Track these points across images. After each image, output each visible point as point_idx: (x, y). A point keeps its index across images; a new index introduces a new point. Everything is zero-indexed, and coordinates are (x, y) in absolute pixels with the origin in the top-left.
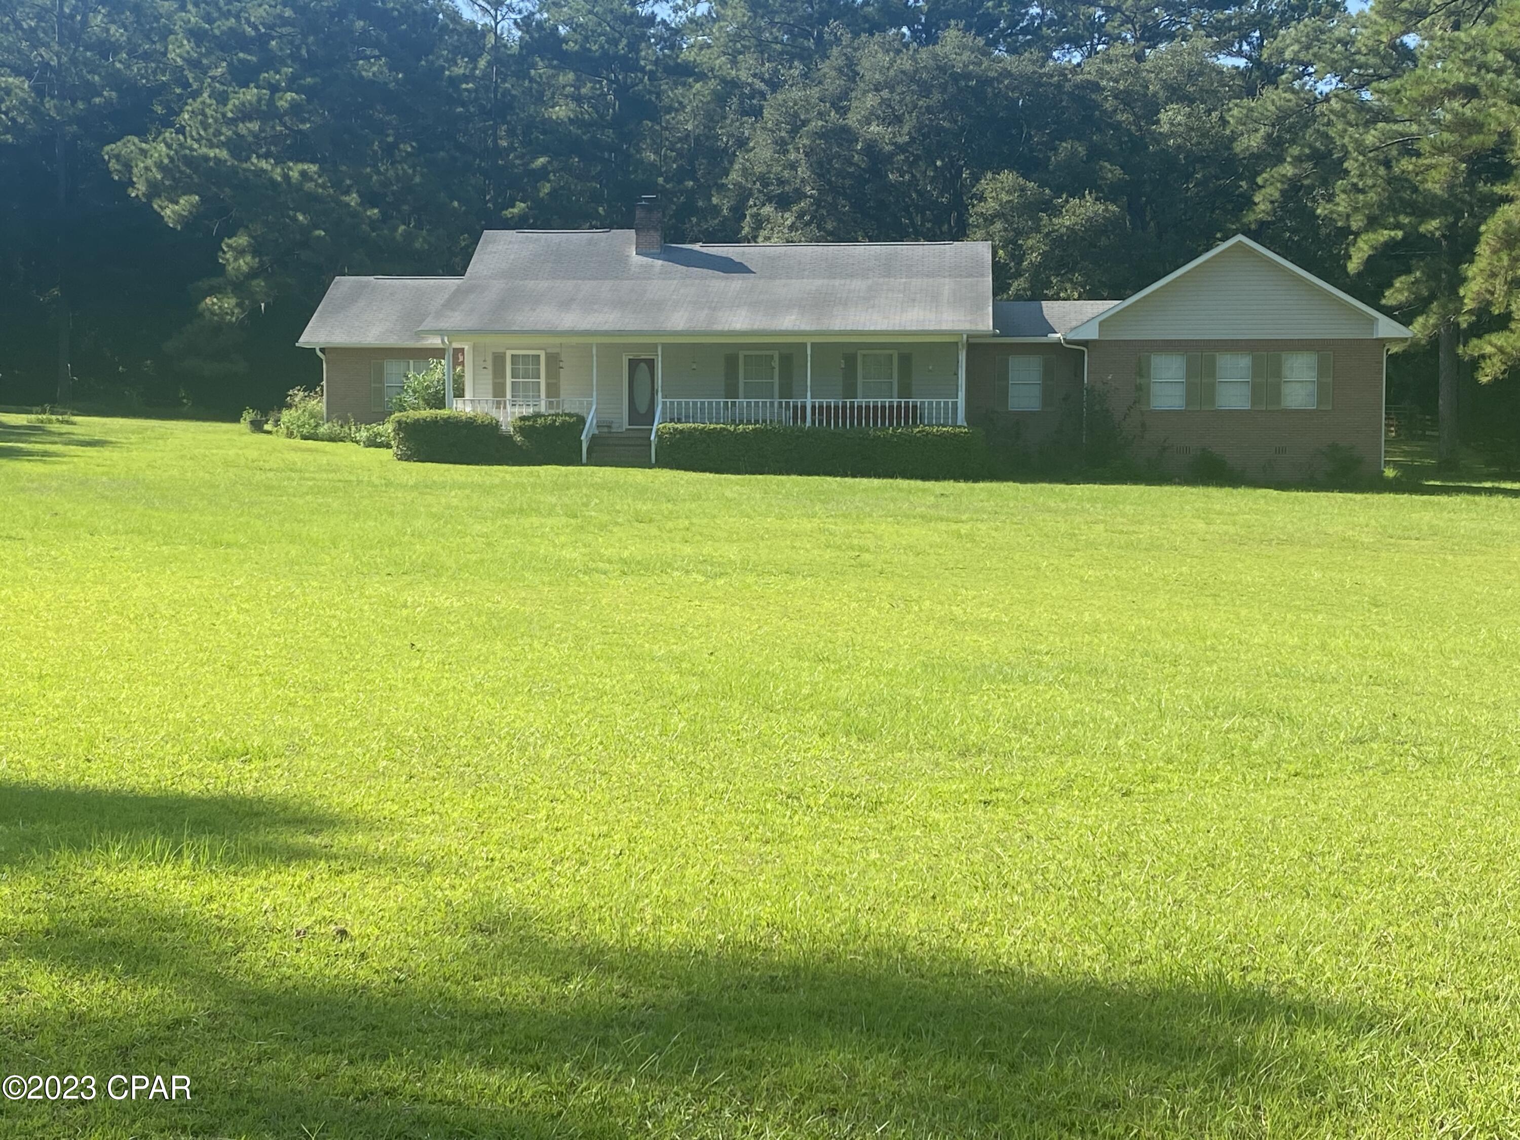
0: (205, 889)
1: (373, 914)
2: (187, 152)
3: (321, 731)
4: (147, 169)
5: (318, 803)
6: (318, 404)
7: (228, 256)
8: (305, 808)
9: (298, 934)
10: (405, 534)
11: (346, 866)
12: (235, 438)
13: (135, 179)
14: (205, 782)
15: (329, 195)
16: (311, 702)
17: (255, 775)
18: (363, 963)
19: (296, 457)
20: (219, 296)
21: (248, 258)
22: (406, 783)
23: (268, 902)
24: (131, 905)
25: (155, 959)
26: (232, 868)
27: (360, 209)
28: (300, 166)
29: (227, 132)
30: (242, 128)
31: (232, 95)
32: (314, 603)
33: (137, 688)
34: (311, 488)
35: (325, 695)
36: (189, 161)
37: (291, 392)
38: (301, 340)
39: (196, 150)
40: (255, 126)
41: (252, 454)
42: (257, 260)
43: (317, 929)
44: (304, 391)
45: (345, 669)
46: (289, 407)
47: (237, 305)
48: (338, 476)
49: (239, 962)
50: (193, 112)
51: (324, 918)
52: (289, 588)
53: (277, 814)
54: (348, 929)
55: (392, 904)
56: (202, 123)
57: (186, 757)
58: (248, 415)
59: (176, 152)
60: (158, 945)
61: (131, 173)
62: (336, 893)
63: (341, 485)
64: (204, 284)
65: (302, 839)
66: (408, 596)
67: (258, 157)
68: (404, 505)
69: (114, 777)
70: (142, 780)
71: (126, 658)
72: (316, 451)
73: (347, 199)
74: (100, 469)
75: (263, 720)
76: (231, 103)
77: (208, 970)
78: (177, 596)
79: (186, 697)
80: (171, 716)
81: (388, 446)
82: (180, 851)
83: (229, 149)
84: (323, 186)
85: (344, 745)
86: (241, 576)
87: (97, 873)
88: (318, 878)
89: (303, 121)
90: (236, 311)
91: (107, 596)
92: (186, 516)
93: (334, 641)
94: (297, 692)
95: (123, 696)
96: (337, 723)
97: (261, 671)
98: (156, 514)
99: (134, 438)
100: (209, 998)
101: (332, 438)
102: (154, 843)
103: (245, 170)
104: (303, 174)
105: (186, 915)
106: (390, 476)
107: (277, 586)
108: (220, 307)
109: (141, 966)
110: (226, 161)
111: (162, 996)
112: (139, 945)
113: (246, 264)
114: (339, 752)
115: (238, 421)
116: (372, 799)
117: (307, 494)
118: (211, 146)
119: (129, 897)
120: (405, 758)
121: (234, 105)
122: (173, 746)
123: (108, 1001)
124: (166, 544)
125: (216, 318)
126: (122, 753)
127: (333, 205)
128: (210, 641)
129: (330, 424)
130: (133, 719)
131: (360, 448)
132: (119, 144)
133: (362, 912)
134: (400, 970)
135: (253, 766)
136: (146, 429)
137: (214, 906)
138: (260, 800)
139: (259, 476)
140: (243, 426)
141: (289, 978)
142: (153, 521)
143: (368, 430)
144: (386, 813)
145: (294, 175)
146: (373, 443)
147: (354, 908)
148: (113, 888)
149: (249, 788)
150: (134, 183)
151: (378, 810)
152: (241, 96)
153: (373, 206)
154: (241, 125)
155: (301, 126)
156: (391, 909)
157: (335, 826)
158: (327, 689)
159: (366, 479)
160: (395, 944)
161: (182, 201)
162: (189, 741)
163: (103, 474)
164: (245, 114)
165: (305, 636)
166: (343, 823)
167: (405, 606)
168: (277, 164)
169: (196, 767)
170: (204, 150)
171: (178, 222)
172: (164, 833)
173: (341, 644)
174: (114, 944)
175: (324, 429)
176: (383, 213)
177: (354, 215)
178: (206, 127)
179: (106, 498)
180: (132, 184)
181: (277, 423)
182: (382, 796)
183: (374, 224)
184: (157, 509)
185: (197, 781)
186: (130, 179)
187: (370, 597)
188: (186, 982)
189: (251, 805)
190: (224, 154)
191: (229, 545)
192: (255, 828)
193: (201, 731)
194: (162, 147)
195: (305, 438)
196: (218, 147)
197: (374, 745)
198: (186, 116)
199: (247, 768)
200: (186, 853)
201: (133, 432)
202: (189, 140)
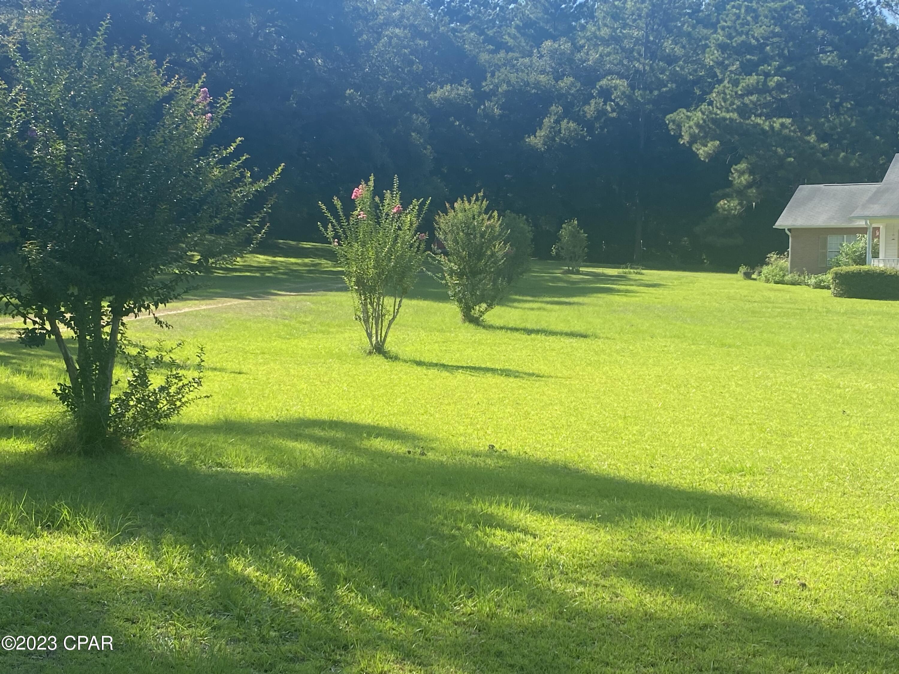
0: (720, 549)
1: (822, 576)
2: (714, 116)
3: (787, 461)
4: (690, 127)
5: (786, 504)
6: (785, 263)
7: (734, 175)
8: (779, 507)
9: (776, 582)
10: (838, 342)
11: (804, 545)
12: (734, 282)
13: (683, 134)
14: (719, 486)
15: (797, 137)
16: (780, 443)
17: (748, 484)
18: (817, 605)
19: (772, 295)
20: (729, 199)
21: (746, 176)
22: (841, 497)
23: (757, 561)
24: (678, 554)
25: (692, 587)
26: (735, 538)
27: (816, 144)
28: (781, 120)
29: (737, 102)
30: (746, 100)
31: (741, 81)
32: (781, 383)
33: (678, 427)
34: (779, 313)
35: (790, 439)
36: (715, 121)
37: (768, 256)
38: (777, 224)
39: (718, 115)
40: (754, 98)
41: (745, 292)
42: (752, 177)
43: (787, 581)
44: (777, 254)
45: (802, 424)
46: (767, 264)
47: (739, 204)
48: (797, 306)
49: (741, 595)
50: (718, 92)
51: (792, 575)
52: (766, 373)
53: (762, 509)
54: (807, 584)
55: (834, 571)
56: (723, 98)
57: (707, 470)
58: (743, 269)
59: (707, 116)
60: (693, 579)
61: (681, 130)
62: (799, 560)
63: (798, 311)
64: (719, 192)
65: (776, 525)
66: (840, 381)
67: (755, 116)
68: (838, 324)
69: (666, 478)
70: (682, 481)
71: (672, 409)
72: (783, 290)
73: (808, 138)
74: (657, 300)
75: (752, 451)
76: (741, 85)
77: (723, 597)
78: (700, 375)
79: (706, 434)
80: (698, 445)
81: (828, 288)
82: (705, 525)
83: (738, 113)
84: (794, 131)
85: (802, 470)
86: (737, 365)
87: (659, 533)
88: (787, 550)
89: (784, 93)
90: (738, 208)
91: (661, 373)
92: (705, 328)
93: (794, 407)
94: (772, 436)
95: (671, 431)
96: (797, 456)
97: (750, 422)
98: (688, 327)
99: (676, 282)
100: (724, 615)
101: (793, 283)
102: (690, 519)
103: (747, 124)
104: (782, 125)
105: (709, 563)
106: (829, 306)
107: (759, 372)
108: (728, 206)
109: (684, 590)
110: (736, 120)
111: (696, 609)
112: (683, 577)
113: (746, 180)
114: (799, 474)
115: (736, 273)
116: (820, 505)
117: (777, 316)
118: (728, 111)
119: (677, 548)
120: (841, 481)
121: (743, 87)
122: (700, 463)
123: (666, 608)
124: (693, 344)
125: (726, 212)
126: (671, 464)
127: (800, 142)
128: (720, 403)
129: (792, 275)
130: (676, 445)
131: (811, 289)
132: (675, 113)
133: (815, 574)
134: (840, 613)
135: (746, 478)
136: (683, 277)
137: (725, 560)
138: (751, 499)
139: (748, 306)
140: (739, 275)
141: (771, 608)
142: (686, 331)
143: (816, 278)
144: (829, 514)
145: (777, 126)
146: (818, 286)
147: (810, 571)
148: (667, 542)
149: (745, 491)
150: (683, 136)
151: (824, 512)
152: (747, 81)
153: (825, 142)
154: (746, 98)
155: (782, 96)
156: (833, 574)
157: (797, 519)
158: (790, 435)
159: (814, 308)
160: (836, 596)
161: (709, 145)
162: (709, 460)
163: (659, 303)
164: (749, 92)
165: (777, 403)
166: (802, 518)
167: (839, 387)
168: (766, 120)
169: (713, 476)
170: (724, 114)
171: (707, 157)
172: (695, 513)
173: (798, 408)
174: (668, 575)
175: (788, 278)
176: (830, 145)
177: (813, 147)
178: (725, 100)
179: (660, 317)
180: (681, 136)
181: (760, 273)
182: (827, 504)
183: (824, 153)
184: (689, 324)
185: (714, 485)
186: (681, 133)
187: (816, 381)
188: (710, 603)
189: (746, 502)
190: (735, 116)
191: (730, 346)
192: (749, 516)
193: (715, 456)
194: (699, 114)
195: (776, 283)
196: (732, 112)
197: (820, 472)
198: (714, 95)
199: (743, 479)
200: (708, 526)
201: (676, 279)
202: (715, 109)
